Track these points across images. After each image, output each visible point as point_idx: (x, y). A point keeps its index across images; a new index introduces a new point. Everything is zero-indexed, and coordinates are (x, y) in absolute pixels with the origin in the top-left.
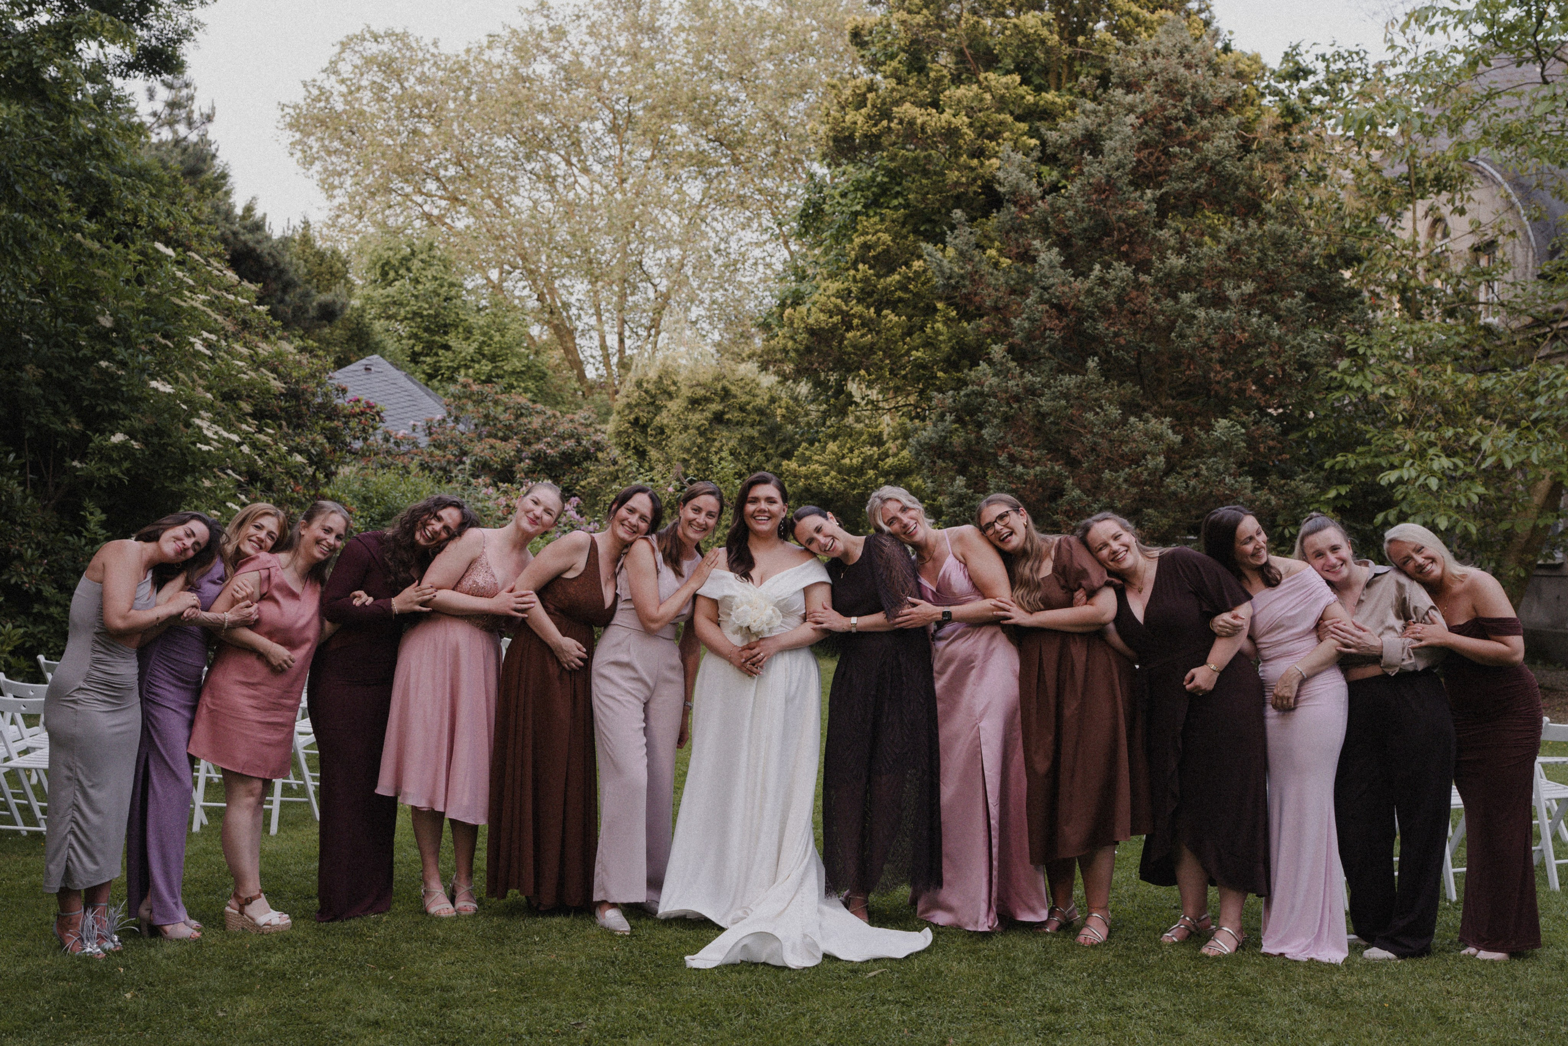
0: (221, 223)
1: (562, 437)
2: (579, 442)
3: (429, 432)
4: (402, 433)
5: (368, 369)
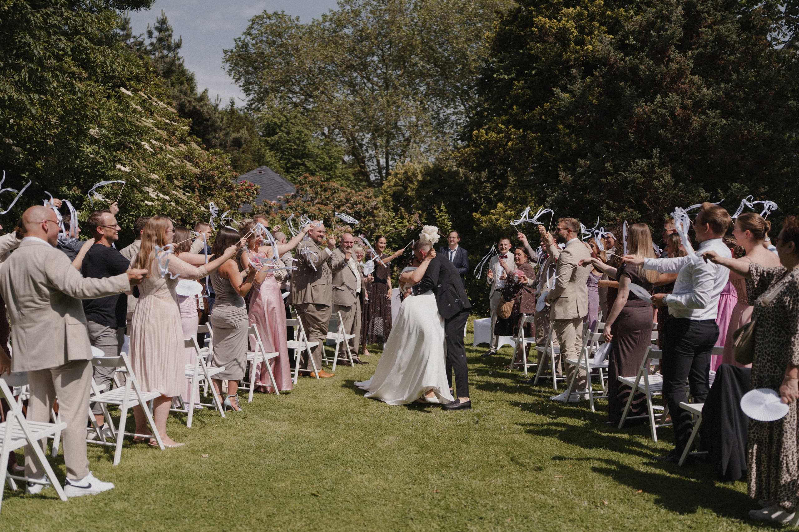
0: (182, 97)
1: (356, 203)
2: (364, 207)
3: (287, 201)
4: (273, 202)
5: (260, 172)
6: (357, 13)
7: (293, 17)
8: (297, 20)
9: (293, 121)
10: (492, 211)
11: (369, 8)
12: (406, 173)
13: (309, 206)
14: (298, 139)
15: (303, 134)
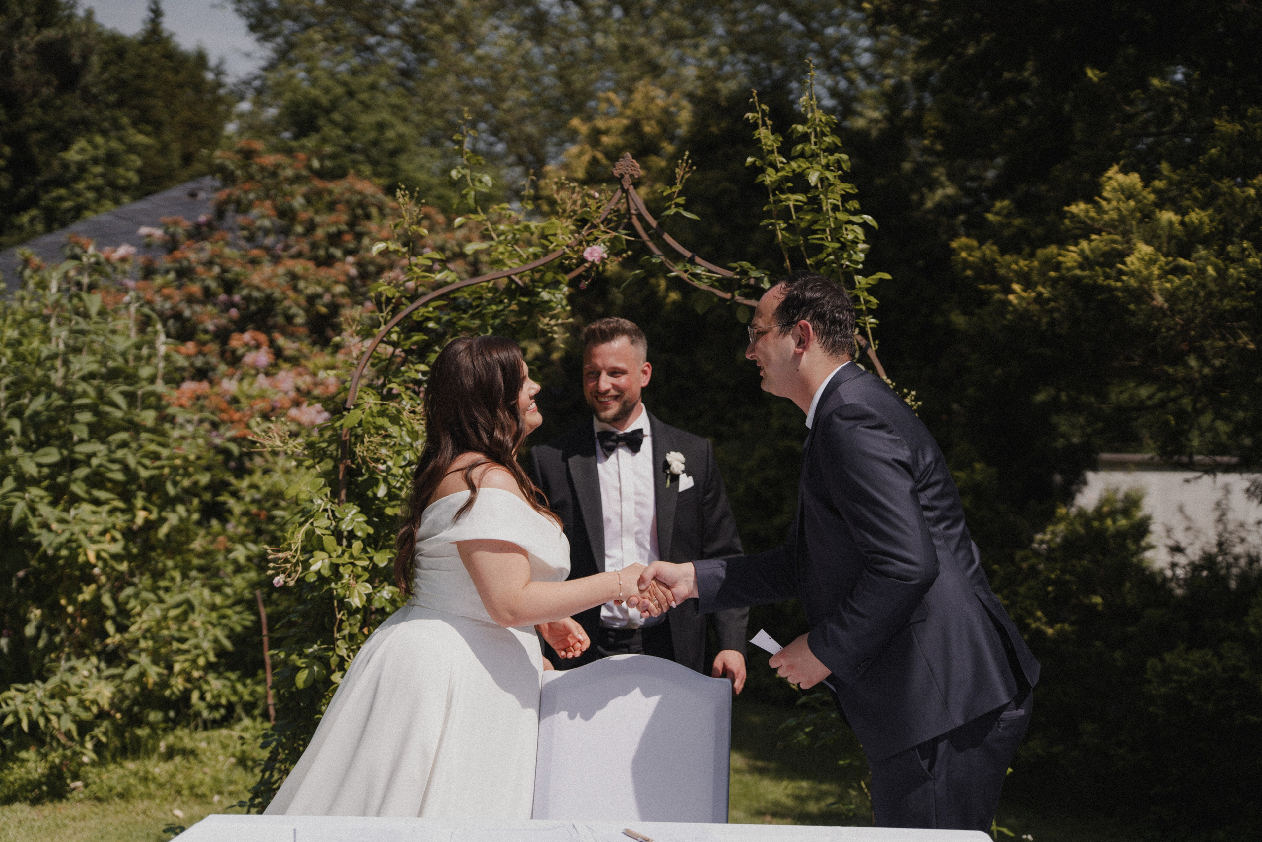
3: (171, 245)
4: (123, 250)
5: (193, 195)
9: (364, 96)
10: (1078, 208)
12: (634, 127)
13: (255, 262)
14: (375, 143)
15: (390, 134)
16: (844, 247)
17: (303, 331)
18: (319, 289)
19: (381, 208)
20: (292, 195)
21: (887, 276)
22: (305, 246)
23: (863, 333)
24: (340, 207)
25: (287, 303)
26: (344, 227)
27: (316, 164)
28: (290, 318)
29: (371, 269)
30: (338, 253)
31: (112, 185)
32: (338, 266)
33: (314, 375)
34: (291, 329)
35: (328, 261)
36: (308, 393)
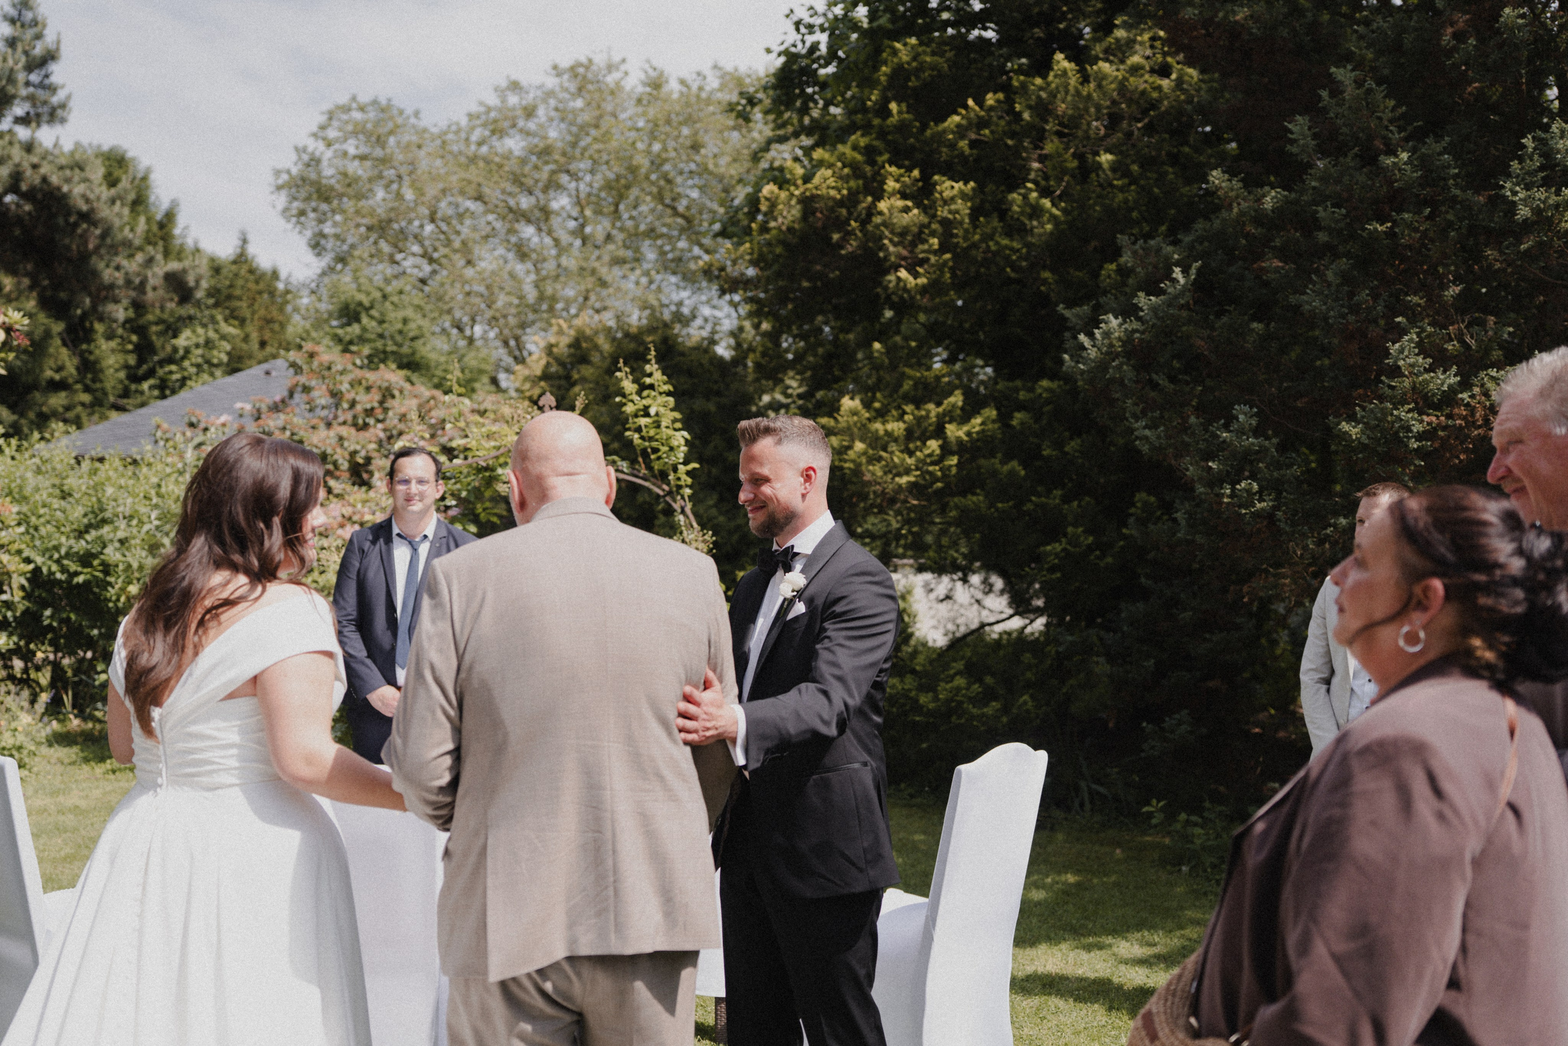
4: (224, 418)
5: (268, 373)
6: (530, 112)
7: (409, 111)
8: (417, 114)
9: (394, 298)
11: (552, 102)
12: (575, 342)
13: (314, 428)
14: (400, 332)
15: (412, 325)
16: (672, 449)
17: (347, 475)
18: (358, 448)
19: (401, 392)
20: (341, 383)
21: (697, 465)
22: (349, 417)
23: (683, 498)
24: (374, 390)
25: (336, 457)
26: (376, 405)
27: (358, 362)
28: (336, 466)
29: (395, 432)
30: (371, 421)
31: (208, 362)
32: (372, 430)
33: (354, 506)
34: (338, 473)
35: (365, 426)
36: (350, 519)
